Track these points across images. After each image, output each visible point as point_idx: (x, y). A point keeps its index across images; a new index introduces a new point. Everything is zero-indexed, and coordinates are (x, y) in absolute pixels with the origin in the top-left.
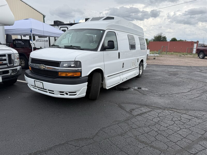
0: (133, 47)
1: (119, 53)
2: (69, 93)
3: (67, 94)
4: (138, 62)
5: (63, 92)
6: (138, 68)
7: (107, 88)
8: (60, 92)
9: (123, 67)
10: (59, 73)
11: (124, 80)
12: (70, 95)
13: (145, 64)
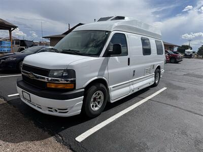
0: (147, 52)
1: (129, 59)
2: (59, 109)
3: (56, 111)
4: (153, 68)
5: (51, 108)
6: (154, 76)
7: (112, 102)
8: (49, 108)
9: (134, 75)
10: (48, 84)
11: (135, 91)
12: (60, 112)
13: (162, 71)
